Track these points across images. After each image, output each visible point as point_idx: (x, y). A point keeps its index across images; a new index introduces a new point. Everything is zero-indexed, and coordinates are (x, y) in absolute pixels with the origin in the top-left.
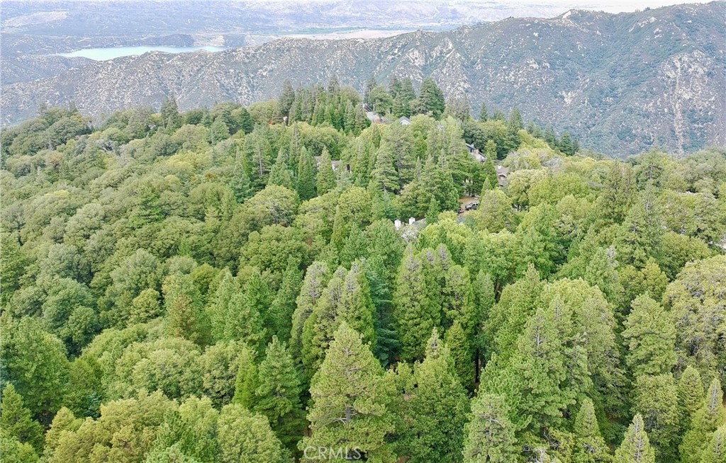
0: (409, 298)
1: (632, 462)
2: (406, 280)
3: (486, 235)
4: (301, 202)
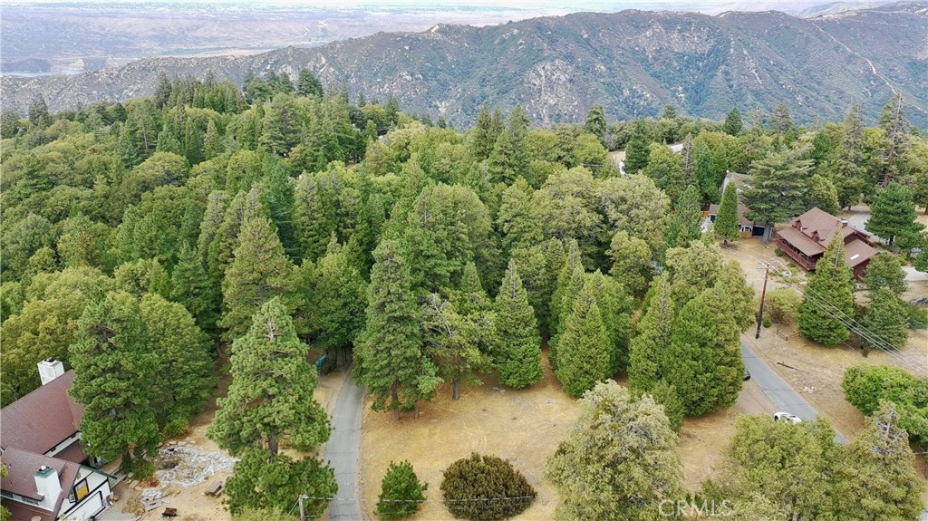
0: (307, 217)
1: (510, 300)
2: (304, 201)
3: (373, 178)
4: (192, 166)
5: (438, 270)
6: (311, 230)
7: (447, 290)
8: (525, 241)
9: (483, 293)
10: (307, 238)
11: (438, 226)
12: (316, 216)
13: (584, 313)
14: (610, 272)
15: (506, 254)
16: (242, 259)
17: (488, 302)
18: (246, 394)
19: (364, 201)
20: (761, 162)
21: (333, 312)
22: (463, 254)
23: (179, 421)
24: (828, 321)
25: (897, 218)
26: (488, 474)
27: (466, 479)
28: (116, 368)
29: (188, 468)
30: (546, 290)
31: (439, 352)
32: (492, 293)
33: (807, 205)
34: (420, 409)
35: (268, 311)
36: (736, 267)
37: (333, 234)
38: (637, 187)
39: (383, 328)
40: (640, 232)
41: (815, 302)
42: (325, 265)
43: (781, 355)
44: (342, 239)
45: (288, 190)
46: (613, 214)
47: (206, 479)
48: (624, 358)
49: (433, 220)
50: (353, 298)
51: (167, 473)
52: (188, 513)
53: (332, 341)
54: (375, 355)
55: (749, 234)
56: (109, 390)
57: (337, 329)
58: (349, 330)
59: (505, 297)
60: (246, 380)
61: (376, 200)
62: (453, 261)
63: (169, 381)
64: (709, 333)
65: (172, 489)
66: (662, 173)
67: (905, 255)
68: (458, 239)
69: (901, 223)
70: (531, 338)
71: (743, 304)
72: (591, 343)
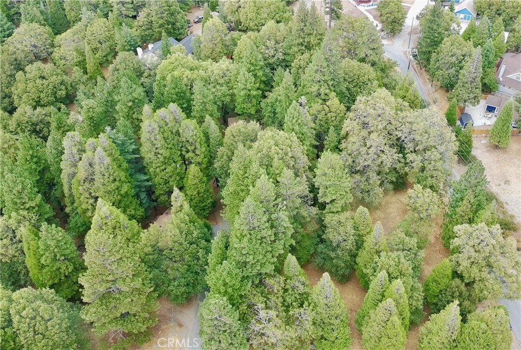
0: (153, 153)
4: (55, 37)
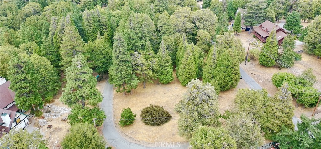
0: (88, 26)
1: (162, 54)
2: (87, 20)
3: (112, 12)
4: (43, 8)
5: (137, 44)
6: (90, 31)
7: (140, 51)
8: (167, 34)
9: (153, 52)
10: (89, 34)
11: (136, 28)
12: (92, 25)
13: (187, 58)
14: (196, 44)
15: (160, 38)
16: (66, 41)
17: (155, 55)
18: (72, 86)
19: (109, 20)
20: (250, 4)
21: (100, 60)
22: (146, 39)
23: (49, 97)
24: (269, 59)
25: (294, 23)
26: (156, 111)
27: (149, 113)
28: (25, 79)
29: (54, 112)
30: (174, 51)
31: (138, 72)
32: (156, 52)
33: (265, 19)
34: (133, 91)
35: (77, 58)
36: (239, 41)
37: (99, 32)
38: (206, 14)
39: (119, 64)
40: (207, 30)
41: (265, 52)
42: (96, 43)
43: (253, 71)
44: (102, 34)
45: (80, 16)
46: (198, 24)
47: (61, 115)
48: (201, 73)
49: (134, 26)
50: (107, 55)
51: (47, 114)
52: (56, 127)
53: (101, 70)
54: (116, 74)
55: (245, 30)
56: (23, 87)
57: (102, 66)
58: (107, 66)
59: (161, 53)
60: (72, 81)
61: (113, 20)
62: (142, 41)
63: (44, 84)
64: (230, 64)
65: (50, 119)
66: (215, 9)
67: (296, 36)
68: (144, 33)
69: (295, 25)
70: (170, 67)
71: (241, 54)
72: (190, 68)
